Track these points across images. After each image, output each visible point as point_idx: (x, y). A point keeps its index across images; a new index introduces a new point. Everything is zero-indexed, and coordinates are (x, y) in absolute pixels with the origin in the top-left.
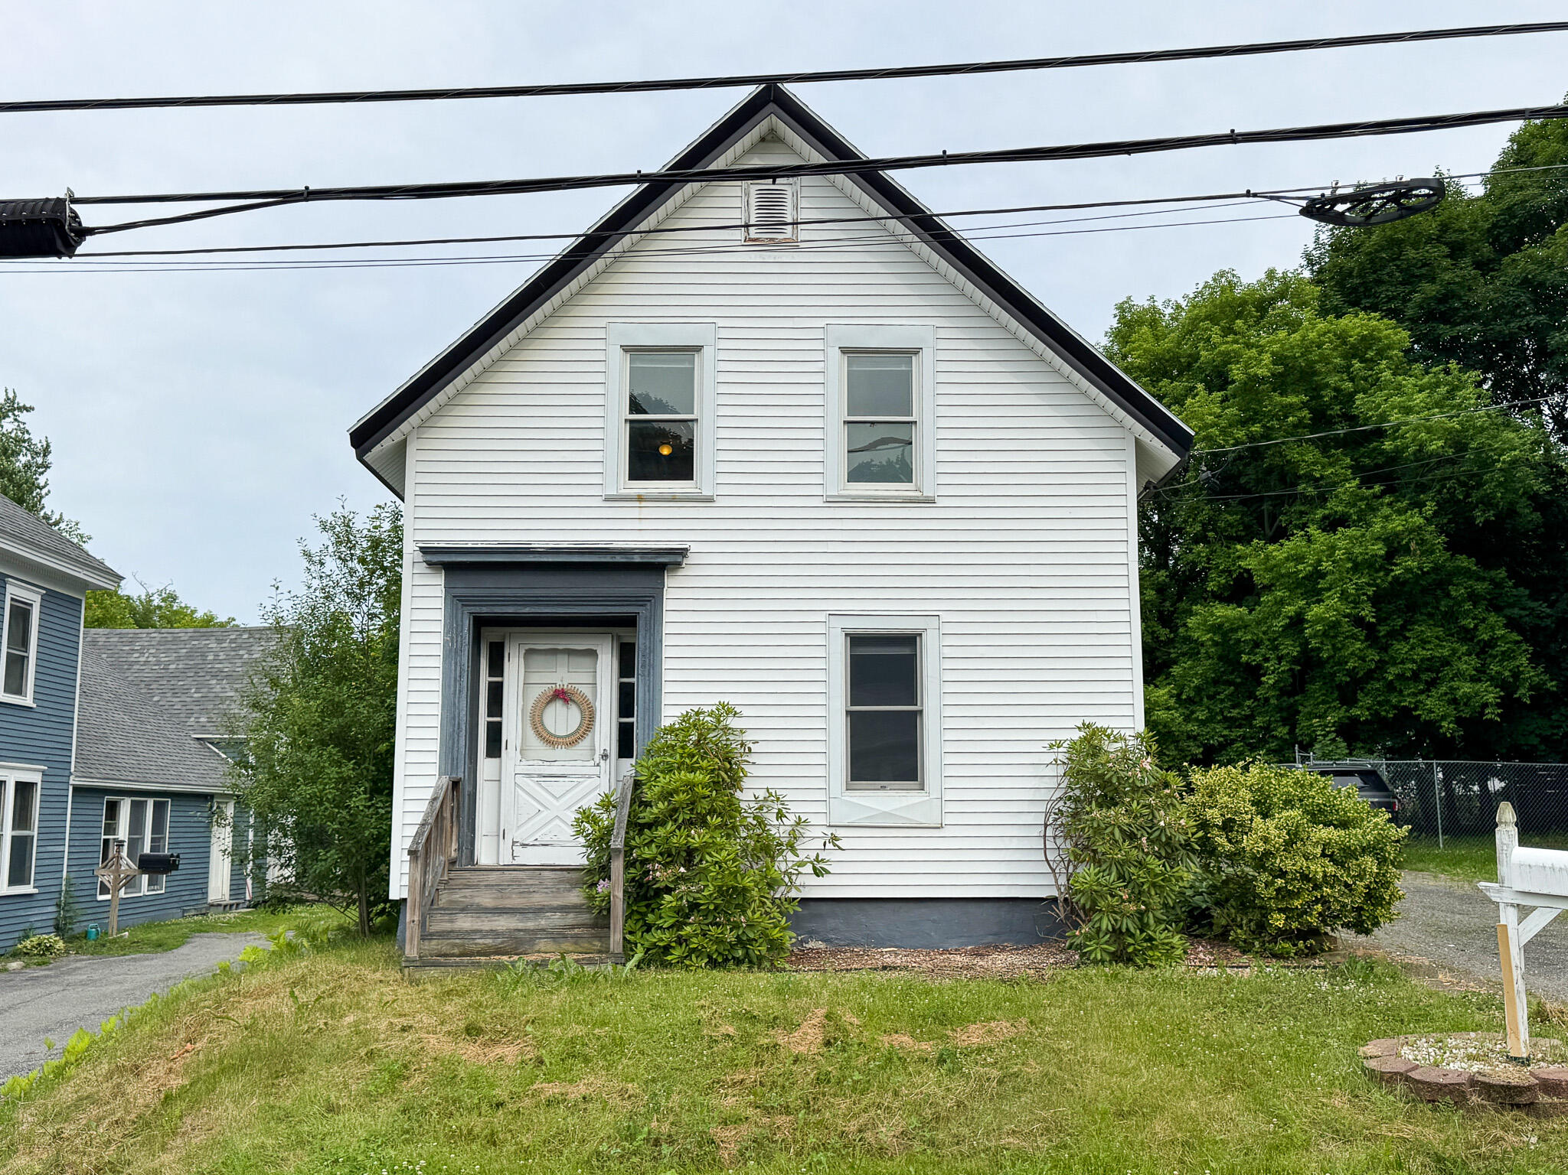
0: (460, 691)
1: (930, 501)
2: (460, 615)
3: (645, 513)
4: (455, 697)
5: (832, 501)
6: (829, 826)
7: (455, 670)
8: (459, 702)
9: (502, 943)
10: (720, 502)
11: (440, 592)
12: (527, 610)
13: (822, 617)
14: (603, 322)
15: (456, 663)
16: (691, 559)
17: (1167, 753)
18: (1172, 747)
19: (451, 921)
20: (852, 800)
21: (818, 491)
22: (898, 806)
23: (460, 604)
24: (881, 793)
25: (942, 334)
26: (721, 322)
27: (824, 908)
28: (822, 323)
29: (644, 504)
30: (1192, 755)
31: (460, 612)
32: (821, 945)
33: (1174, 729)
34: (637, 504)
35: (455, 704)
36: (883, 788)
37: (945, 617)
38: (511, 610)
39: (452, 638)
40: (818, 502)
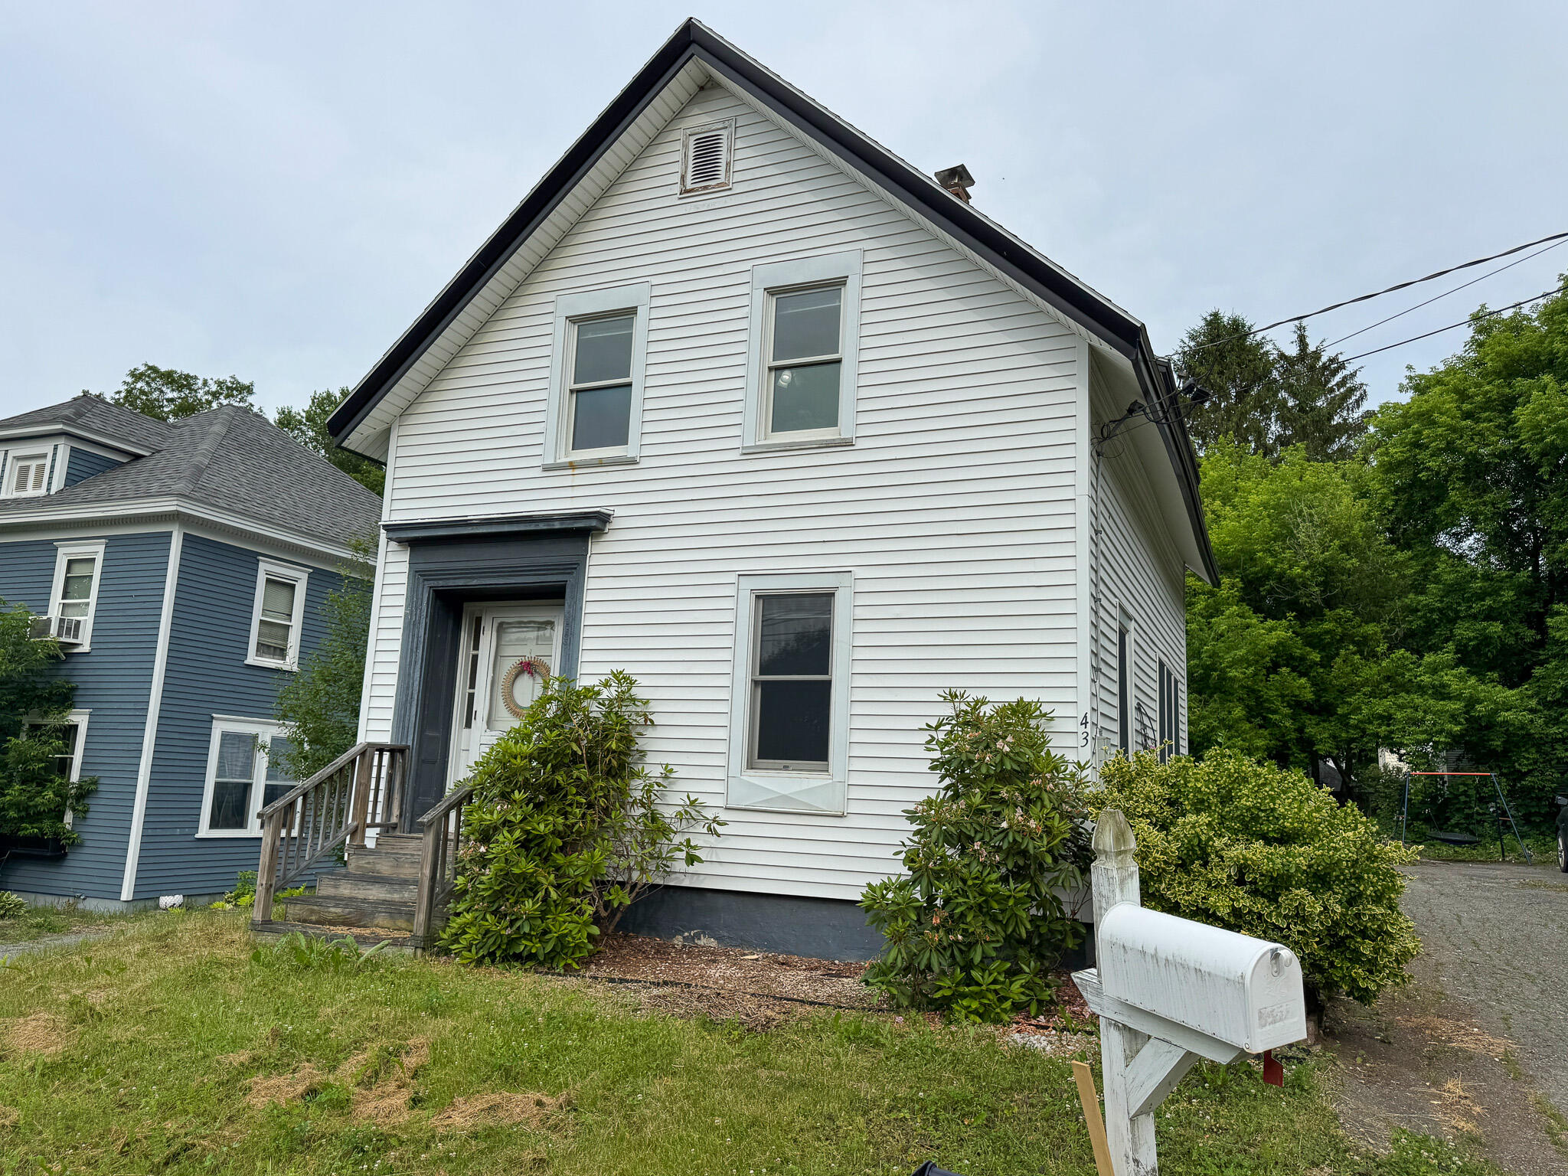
0: (415, 662)
1: (847, 443)
2: (421, 589)
3: (578, 480)
4: (410, 668)
5: (750, 453)
6: (726, 808)
7: (412, 642)
8: (414, 672)
9: (349, 913)
10: (645, 463)
11: (405, 567)
12: (475, 582)
13: (733, 578)
14: (552, 297)
15: (413, 636)
16: (615, 524)
17: (1527, 756)
18: (1533, 750)
19: (336, 887)
20: (752, 780)
21: (736, 443)
22: (798, 789)
23: (421, 579)
24: (784, 773)
25: (870, 257)
26: (655, 280)
27: (721, 900)
28: (748, 266)
29: (577, 471)
30: (1557, 758)
31: (421, 585)
32: (713, 943)
33: (1532, 731)
34: (570, 472)
35: (409, 674)
36: (786, 768)
37: (860, 573)
38: (461, 582)
39: (412, 611)
40: (735, 455)
